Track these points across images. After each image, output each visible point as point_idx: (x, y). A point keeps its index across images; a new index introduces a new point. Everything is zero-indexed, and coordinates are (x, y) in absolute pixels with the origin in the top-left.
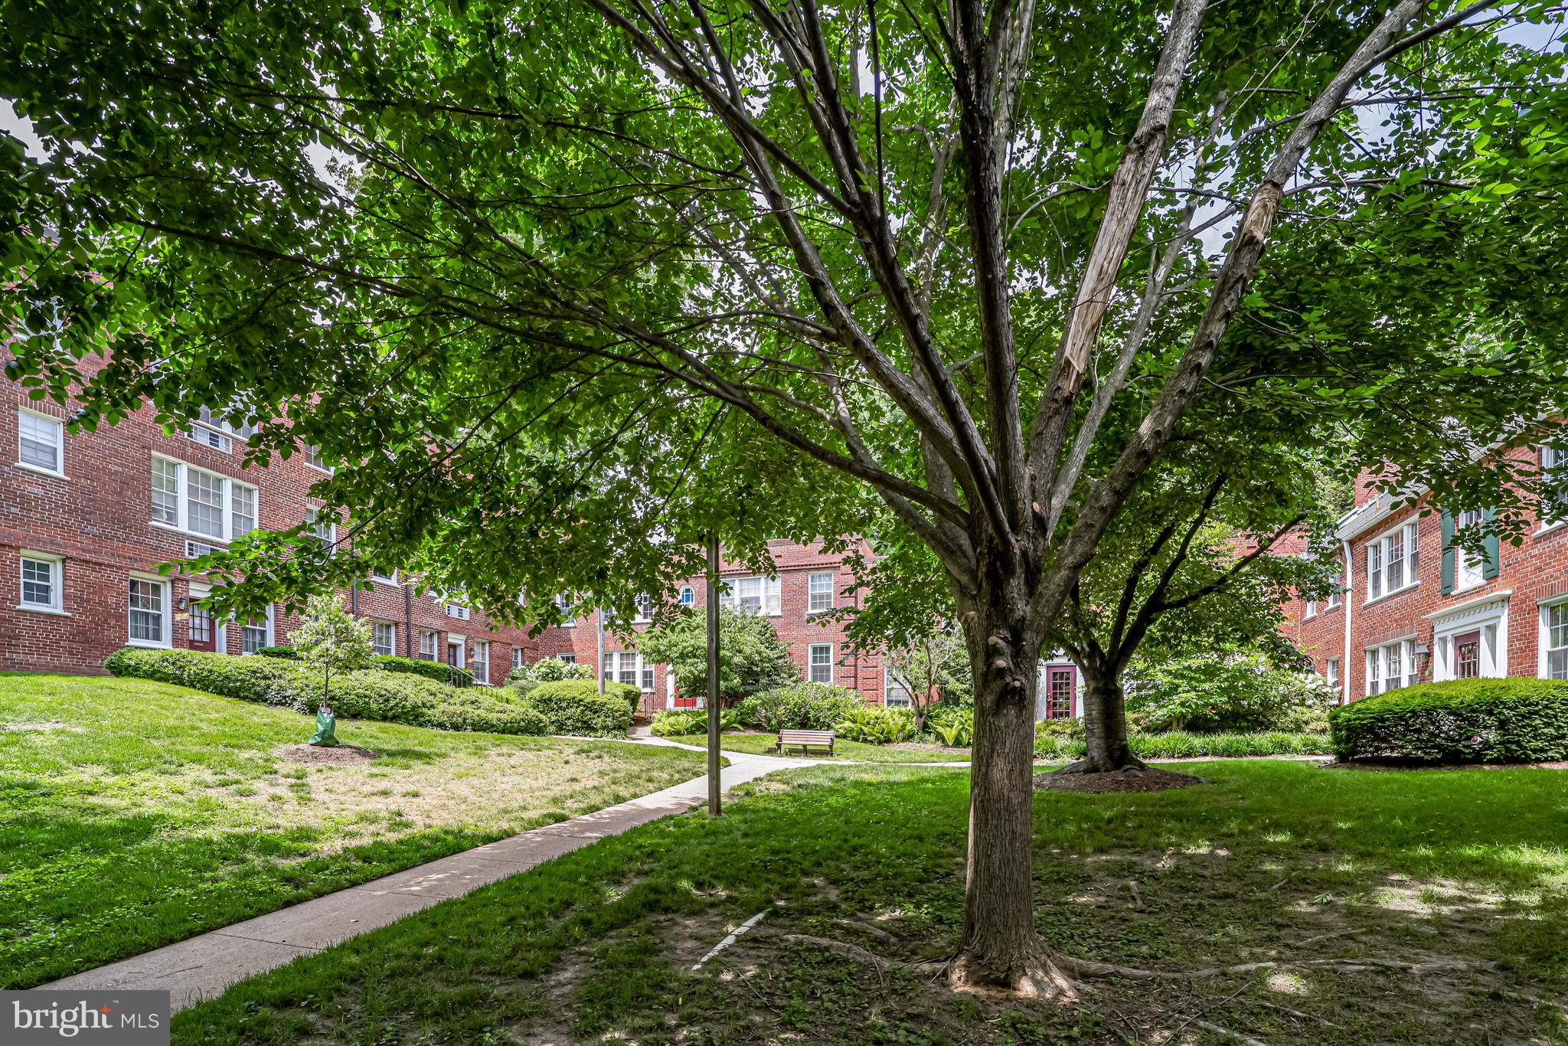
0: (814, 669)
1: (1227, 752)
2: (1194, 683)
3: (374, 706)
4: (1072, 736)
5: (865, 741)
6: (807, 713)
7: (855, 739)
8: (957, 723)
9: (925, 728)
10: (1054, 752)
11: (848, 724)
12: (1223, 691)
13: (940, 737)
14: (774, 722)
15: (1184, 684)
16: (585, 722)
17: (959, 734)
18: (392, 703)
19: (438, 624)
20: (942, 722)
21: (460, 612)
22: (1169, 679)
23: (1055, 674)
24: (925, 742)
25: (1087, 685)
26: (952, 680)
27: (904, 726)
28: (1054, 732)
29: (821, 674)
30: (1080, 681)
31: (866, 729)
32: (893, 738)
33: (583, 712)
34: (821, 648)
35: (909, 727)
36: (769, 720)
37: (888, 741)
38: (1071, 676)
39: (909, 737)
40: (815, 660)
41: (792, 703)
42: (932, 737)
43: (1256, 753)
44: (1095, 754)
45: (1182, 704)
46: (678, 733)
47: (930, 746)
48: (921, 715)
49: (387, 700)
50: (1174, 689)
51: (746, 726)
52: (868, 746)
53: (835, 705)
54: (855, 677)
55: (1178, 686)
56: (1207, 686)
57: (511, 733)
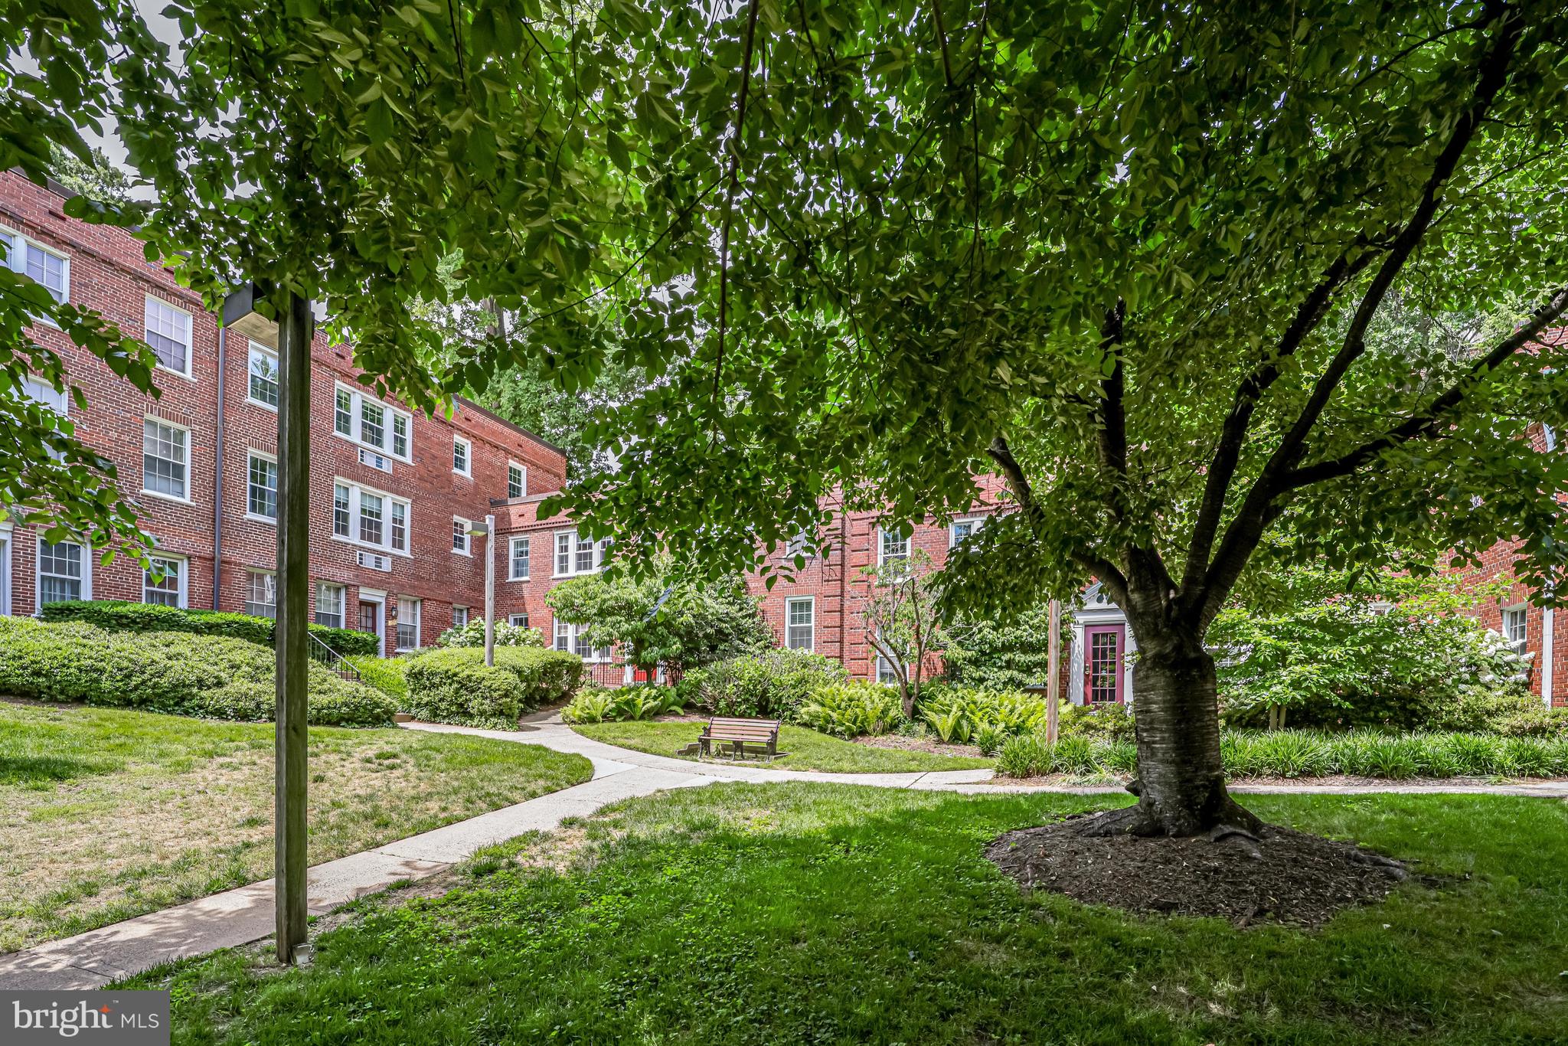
0: (793, 631)
1: (1379, 770)
2: (1314, 649)
3: (106, 684)
4: (1115, 734)
5: (833, 733)
6: (765, 691)
7: (822, 730)
8: (954, 709)
9: (915, 714)
10: (1086, 762)
11: (814, 708)
12: (1361, 660)
13: (931, 727)
14: (722, 704)
15: (1296, 650)
16: (461, 705)
17: (958, 723)
18: (136, 680)
19: (345, 576)
20: (936, 706)
21: (378, 562)
22: (1270, 640)
23: (1095, 636)
24: (913, 734)
25: (1142, 651)
26: (952, 644)
27: (885, 712)
28: (1088, 727)
29: (800, 638)
30: (1130, 646)
31: (835, 716)
32: (870, 729)
33: (457, 691)
34: (801, 604)
35: (892, 713)
36: (716, 701)
37: (863, 732)
38: (1117, 640)
39: (892, 728)
40: (793, 619)
41: (747, 676)
42: (921, 728)
43: (1431, 771)
44: (1156, 795)
45: (1296, 684)
46: (592, 720)
47: (918, 741)
48: (909, 696)
49: (129, 676)
50: (1281, 656)
51: (689, 707)
52: (836, 740)
53: (802, 681)
54: (841, 642)
55: (1285, 653)
56: (1336, 652)
57: (329, 723)
